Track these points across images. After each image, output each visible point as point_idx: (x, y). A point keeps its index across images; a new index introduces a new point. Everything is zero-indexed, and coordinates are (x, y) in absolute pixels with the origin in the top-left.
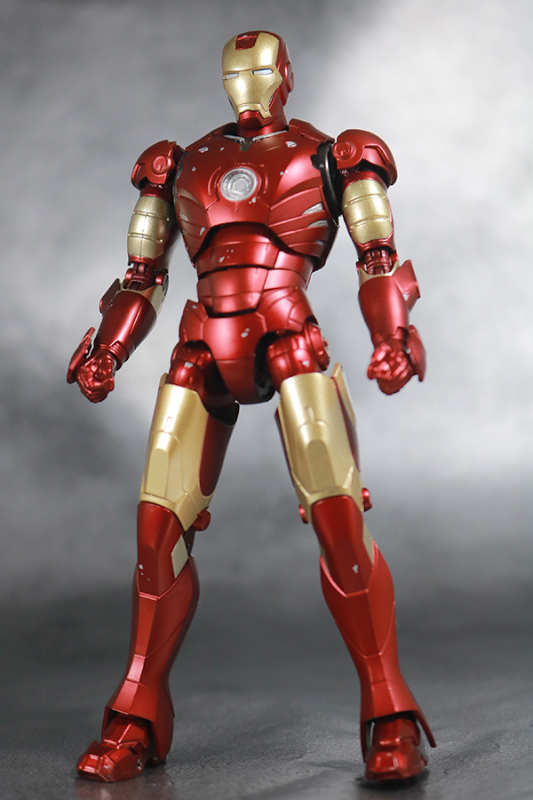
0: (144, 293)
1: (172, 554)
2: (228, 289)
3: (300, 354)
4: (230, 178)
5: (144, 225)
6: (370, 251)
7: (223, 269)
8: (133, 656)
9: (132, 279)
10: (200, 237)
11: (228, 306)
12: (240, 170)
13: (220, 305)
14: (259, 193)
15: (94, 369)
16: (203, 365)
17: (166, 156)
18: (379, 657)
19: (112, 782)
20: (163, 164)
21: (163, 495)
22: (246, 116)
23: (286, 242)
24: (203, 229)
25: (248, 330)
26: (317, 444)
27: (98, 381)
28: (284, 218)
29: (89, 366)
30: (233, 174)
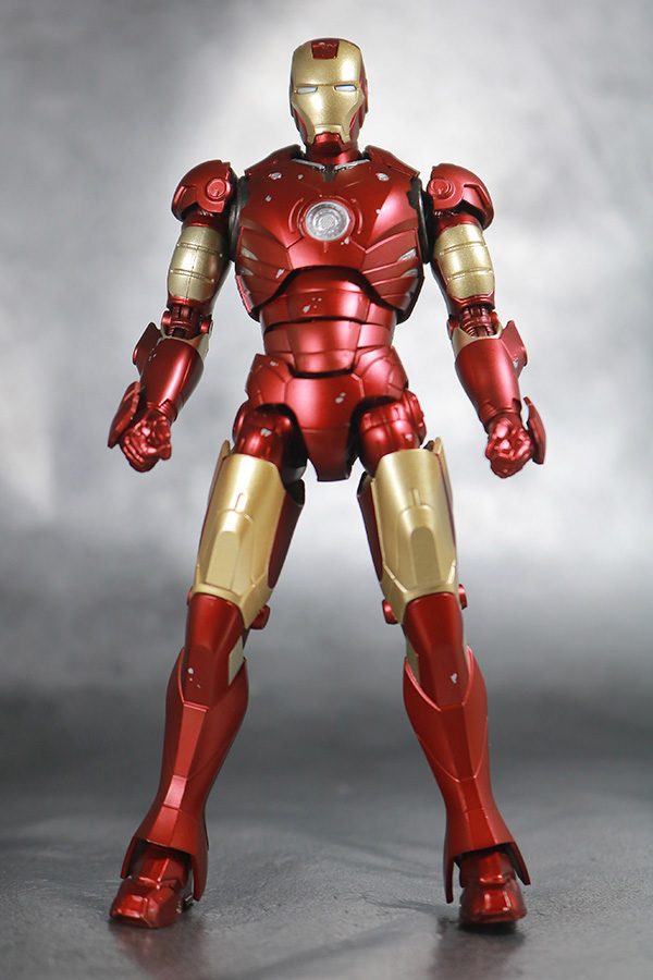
0: (191, 342)
1: (231, 656)
2: (312, 344)
3: (400, 426)
4: (315, 214)
5: (191, 261)
6: (468, 307)
7: (307, 320)
8: (171, 777)
9: (172, 324)
10: (277, 281)
11: (315, 365)
12: (328, 203)
13: (305, 363)
14: (352, 233)
15: (146, 432)
16: (282, 433)
17: (223, 179)
18: (473, 780)
19: (156, 928)
20: (218, 188)
21: (228, 587)
22: (322, 139)
23: (380, 292)
24: (281, 272)
25: (343, 394)
26: (421, 532)
27: (152, 446)
28: (378, 264)
29: (140, 429)
30: (318, 209)
